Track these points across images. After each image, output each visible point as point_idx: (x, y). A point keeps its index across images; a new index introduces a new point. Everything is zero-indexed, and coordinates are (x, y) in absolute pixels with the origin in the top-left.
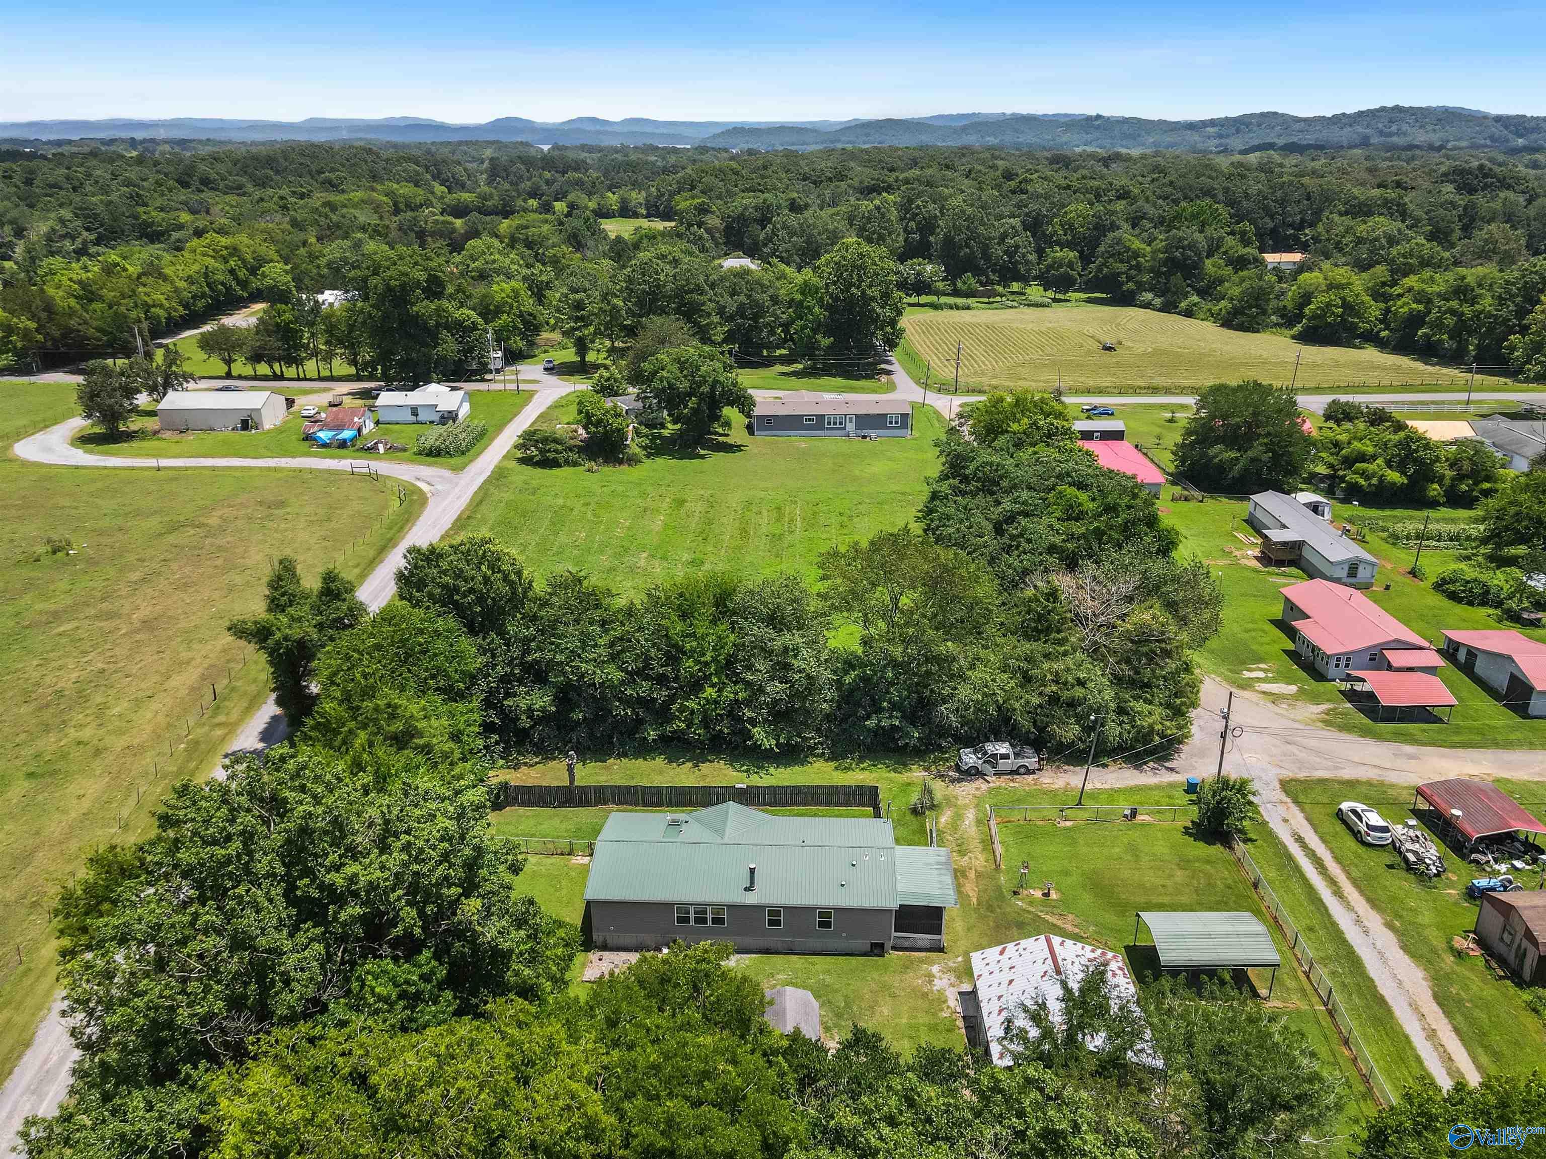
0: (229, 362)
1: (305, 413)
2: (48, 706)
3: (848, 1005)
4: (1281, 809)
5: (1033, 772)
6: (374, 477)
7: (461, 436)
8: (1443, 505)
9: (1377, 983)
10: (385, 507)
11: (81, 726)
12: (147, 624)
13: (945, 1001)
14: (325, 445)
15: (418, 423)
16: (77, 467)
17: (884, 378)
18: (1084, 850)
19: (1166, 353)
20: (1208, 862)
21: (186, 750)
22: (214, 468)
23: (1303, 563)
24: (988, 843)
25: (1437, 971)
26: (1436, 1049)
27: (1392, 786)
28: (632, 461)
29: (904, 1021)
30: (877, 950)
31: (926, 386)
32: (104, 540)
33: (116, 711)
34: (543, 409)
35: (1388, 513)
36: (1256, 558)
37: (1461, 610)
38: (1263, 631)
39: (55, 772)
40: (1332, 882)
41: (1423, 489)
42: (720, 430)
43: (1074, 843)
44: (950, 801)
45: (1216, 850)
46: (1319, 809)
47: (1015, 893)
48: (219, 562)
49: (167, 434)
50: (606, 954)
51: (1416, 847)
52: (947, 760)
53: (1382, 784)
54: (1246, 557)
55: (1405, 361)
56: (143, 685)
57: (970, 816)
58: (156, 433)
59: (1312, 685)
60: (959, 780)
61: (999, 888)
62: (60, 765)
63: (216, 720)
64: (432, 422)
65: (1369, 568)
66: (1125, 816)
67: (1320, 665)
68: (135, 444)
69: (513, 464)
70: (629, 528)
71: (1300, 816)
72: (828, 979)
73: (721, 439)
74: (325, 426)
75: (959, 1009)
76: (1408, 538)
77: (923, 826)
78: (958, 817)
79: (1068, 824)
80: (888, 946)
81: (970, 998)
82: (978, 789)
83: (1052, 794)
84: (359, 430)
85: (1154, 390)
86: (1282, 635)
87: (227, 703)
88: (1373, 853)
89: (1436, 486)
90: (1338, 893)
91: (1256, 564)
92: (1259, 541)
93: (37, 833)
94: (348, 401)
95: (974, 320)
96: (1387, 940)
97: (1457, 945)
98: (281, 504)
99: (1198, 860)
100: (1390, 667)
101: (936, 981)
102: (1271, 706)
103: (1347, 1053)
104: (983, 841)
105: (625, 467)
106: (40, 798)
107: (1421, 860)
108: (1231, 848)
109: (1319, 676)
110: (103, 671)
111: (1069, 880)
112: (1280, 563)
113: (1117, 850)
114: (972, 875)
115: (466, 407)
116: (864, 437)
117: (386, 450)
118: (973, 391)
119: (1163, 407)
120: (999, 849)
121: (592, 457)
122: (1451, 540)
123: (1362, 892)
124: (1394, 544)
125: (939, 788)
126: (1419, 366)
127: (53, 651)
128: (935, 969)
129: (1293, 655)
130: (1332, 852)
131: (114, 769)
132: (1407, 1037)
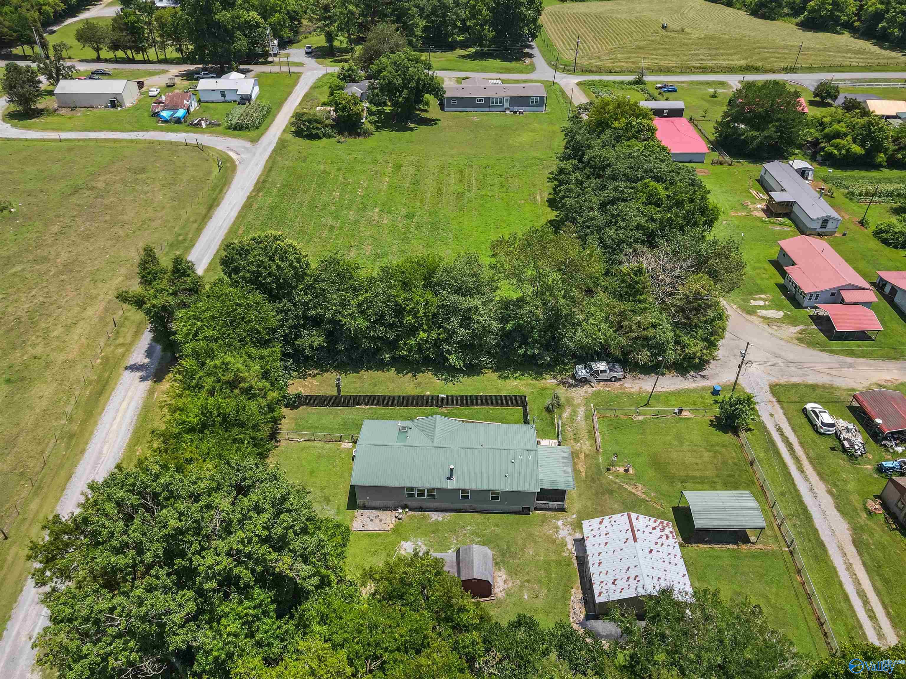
0: (97, 50)
1: (152, 94)
2: (12, 329)
3: (509, 548)
4: (769, 406)
5: (620, 380)
6: (200, 148)
7: (256, 115)
8: (885, 167)
9: (820, 532)
10: (210, 173)
11: (33, 345)
12: (67, 267)
13: (566, 545)
14: (166, 121)
15: (225, 101)
16: (9, 139)
17: (528, 60)
18: (649, 437)
19: (713, 38)
20: (724, 446)
21: (101, 364)
22: (96, 140)
23: (792, 216)
24: (592, 433)
25: (856, 524)
26: (851, 577)
27: (838, 388)
28: (367, 134)
29: (542, 558)
30: (526, 511)
31: (556, 68)
32: (32, 200)
33: (55, 334)
34: (306, 89)
35: (849, 173)
36: (763, 210)
37: (888, 251)
38: (765, 269)
39: (23, 379)
40: (797, 460)
41: (874, 157)
42: (422, 107)
43: (644, 433)
44: (569, 401)
45: (729, 437)
46: (792, 406)
47: (608, 469)
48: (108, 218)
49: (63, 111)
50: (365, 512)
51: (849, 436)
52: (567, 371)
53: (831, 387)
54: (756, 209)
55: (868, 46)
56: (70, 315)
57: (581, 412)
58: (56, 110)
59: (793, 311)
60: (575, 386)
61: (598, 466)
62: (26, 374)
63: (118, 342)
64: (235, 101)
65: (835, 223)
66: (675, 413)
67: (798, 297)
68: (43, 120)
69: (290, 137)
70: (367, 188)
71: (781, 411)
72: (497, 530)
73: (423, 114)
74: (166, 107)
75: (574, 551)
76: (860, 195)
77: (553, 420)
78: (574, 413)
79: (641, 418)
80: (532, 508)
81: (580, 543)
82: (586, 392)
83: (630, 395)
84: (188, 110)
85: (704, 70)
86: (776, 272)
87: (122, 329)
88: (824, 438)
89: (882, 155)
90: (801, 469)
91: (762, 215)
92: (765, 197)
93: (17, 424)
94: (178, 81)
95: (587, 11)
96: (827, 501)
97: (869, 507)
98: (143, 170)
99: (718, 445)
100: (842, 302)
101: (561, 532)
102: (766, 327)
103: (799, 579)
104: (589, 431)
105: (361, 139)
106: (16, 398)
107: (852, 446)
108: (738, 436)
109: (798, 305)
110: (43, 304)
111: (640, 460)
112: (778, 215)
113: (669, 438)
114: (582, 456)
115: (257, 89)
116: (515, 112)
117: (207, 125)
118: (586, 71)
119: (709, 84)
120: (599, 437)
121: (340, 133)
122: (887, 196)
123: (815, 468)
124: (851, 199)
125: (562, 391)
126: (876, 49)
127: (10, 287)
128: (560, 523)
129: (783, 288)
130: (799, 439)
131: (59, 378)
132: (835, 568)
